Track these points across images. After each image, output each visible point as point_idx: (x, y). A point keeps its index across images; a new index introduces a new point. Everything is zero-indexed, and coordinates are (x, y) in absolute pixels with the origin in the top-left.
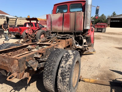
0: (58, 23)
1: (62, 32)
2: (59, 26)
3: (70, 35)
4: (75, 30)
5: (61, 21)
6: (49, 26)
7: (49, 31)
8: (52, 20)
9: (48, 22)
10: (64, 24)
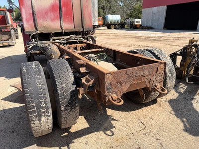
0: (51, 15)
1: (62, 32)
2: (52, 20)
3: (77, 36)
4: (83, 27)
5: (56, 11)
6: (28, 21)
7: (30, 32)
8: (36, 9)
9: (26, 13)
10: (62, 17)
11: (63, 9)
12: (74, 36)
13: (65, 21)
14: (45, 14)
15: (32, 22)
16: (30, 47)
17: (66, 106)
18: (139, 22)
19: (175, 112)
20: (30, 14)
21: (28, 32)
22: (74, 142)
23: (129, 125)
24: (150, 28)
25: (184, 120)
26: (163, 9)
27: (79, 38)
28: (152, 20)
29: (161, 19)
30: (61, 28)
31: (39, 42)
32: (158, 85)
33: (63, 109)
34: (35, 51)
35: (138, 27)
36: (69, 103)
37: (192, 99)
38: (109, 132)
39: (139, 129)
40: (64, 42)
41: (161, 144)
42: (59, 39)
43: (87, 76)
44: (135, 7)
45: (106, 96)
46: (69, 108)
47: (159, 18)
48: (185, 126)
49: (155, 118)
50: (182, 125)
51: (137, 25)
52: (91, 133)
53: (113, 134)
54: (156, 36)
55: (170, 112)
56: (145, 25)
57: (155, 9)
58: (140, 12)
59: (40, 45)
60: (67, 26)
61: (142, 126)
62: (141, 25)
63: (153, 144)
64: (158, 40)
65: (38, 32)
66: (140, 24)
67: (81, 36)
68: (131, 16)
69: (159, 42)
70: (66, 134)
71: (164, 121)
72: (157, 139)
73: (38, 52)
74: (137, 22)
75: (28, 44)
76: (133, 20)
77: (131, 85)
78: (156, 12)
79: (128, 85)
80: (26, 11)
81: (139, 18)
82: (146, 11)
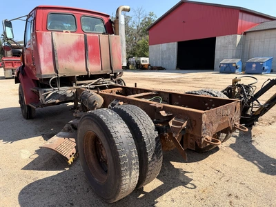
0: (75, 54)
1: (88, 75)
2: (76, 60)
3: (106, 80)
4: (111, 68)
5: (81, 50)
6: (46, 61)
7: (49, 75)
8: (57, 47)
9: (44, 52)
10: (88, 57)
11: (89, 48)
12: (102, 80)
13: (91, 61)
14: (68, 53)
15: (51, 64)
16: (50, 95)
17: (153, 156)
18: (146, 61)
19: (242, 156)
20: (49, 53)
21: (45, 75)
22: (157, 202)
23: (206, 175)
24: (160, 69)
25: (255, 162)
26: (174, 46)
27: (108, 81)
28: (162, 59)
29: (172, 57)
30: (87, 70)
31: (61, 88)
32: (237, 123)
33: (150, 159)
34: (54, 101)
35: (147, 67)
36: (155, 151)
37: (251, 141)
38: (189, 185)
39: (219, 177)
40: (91, 86)
41: (248, 187)
42: (85, 84)
43: (173, 119)
44: (138, 43)
45: (202, 137)
46: (155, 158)
47: (169, 56)
48: (260, 168)
49: (228, 164)
50: (256, 167)
51: (144, 65)
52: (170, 189)
53: (195, 187)
54: (173, 77)
55: (238, 157)
56: (154, 65)
57: (164, 46)
58: (147, 50)
59: (60, 93)
60: (94, 68)
61: (219, 174)
62: (149, 65)
63: (241, 189)
64: (178, 82)
65: (59, 76)
66: (148, 63)
67: (109, 79)
68: (134, 55)
69: (180, 84)
70: (142, 195)
71: (238, 166)
72: (241, 184)
73: (58, 101)
74: (143, 61)
75: (45, 92)
76: (138, 59)
77: (219, 125)
78: (165, 49)
79: (217, 125)
80: (44, 49)
81: (145, 56)
82: (154, 49)
